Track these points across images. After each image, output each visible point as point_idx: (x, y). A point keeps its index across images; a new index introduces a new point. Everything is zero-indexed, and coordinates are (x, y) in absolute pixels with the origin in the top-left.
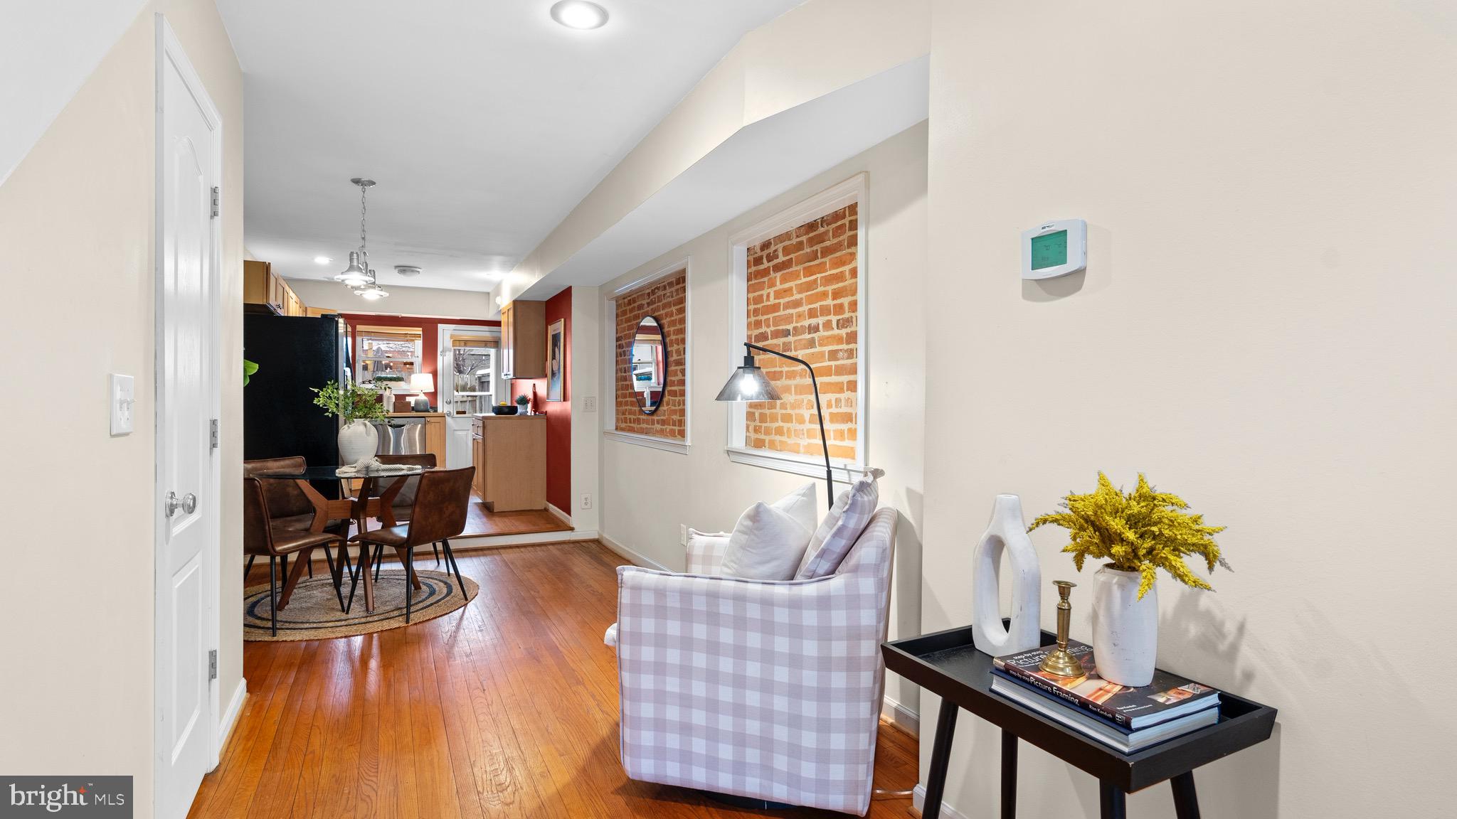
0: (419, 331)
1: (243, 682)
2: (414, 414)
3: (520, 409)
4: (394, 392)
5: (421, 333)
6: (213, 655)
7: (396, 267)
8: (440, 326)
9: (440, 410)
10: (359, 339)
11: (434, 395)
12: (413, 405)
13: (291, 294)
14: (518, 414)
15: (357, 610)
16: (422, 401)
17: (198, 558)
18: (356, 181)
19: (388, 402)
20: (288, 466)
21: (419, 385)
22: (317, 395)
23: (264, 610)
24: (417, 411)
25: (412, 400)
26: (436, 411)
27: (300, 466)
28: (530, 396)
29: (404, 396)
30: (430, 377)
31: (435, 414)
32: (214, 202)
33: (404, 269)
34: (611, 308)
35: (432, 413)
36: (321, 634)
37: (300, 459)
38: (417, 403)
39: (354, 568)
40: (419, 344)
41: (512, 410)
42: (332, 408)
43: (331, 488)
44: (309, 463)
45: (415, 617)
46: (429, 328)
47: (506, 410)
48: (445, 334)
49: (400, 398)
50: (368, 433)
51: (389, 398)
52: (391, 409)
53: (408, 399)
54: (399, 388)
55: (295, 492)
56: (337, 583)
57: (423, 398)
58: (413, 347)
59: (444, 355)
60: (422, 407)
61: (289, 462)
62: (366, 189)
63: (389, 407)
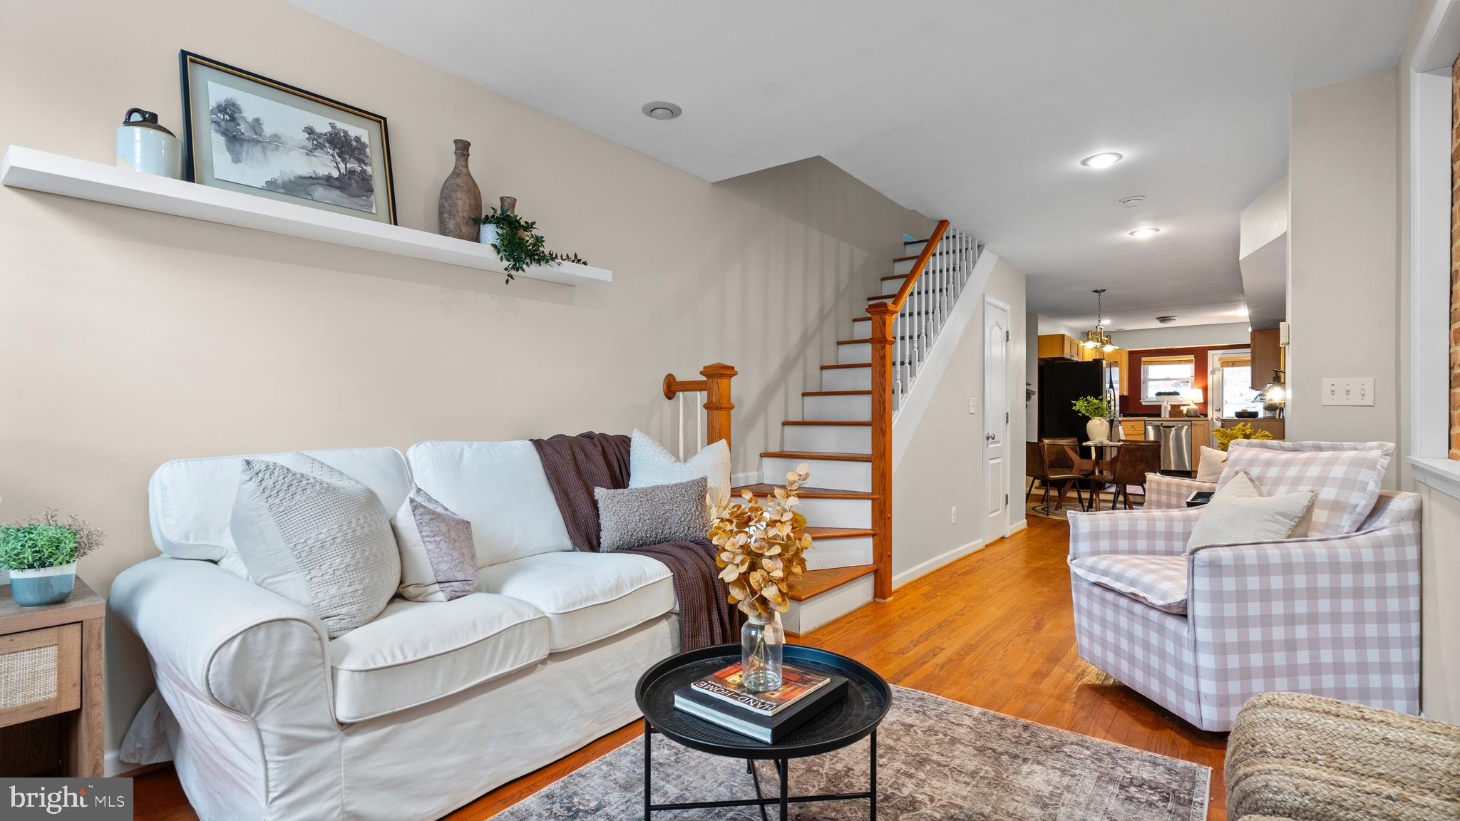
0: (1192, 357)
2: (1187, 419)
4: (1169, 403)
5: (1193, 359)
6: (1007, 496)
7: (1157, 319)
8: (1210, 353)
9: (1210, 416)
11: (1205, 403)
12: (1185, 412)
16: (1193, 410)
17: (998, 459)
18: (1096, 291)
19: (1165, 411)
21: (1191, 396)
23: (1038, 508)
24: (1188, 417)
25: (1184, 409)
26: (1206, 415)
29: (1178, 406)
30: (1200, 391)
31: (1205, 419)
32: (1007, 336)
33: (1163, 320)
35: (1202, 418)
38: (1188, 411)
40: (1192, 366)
46: (1198, 354)
48: (1214, 358)
49: (1175, 407)
51: (1166, 407)
52: (1168, 416)
53: (1182, 408)
54: (1174, 400)
57: (1193, 407)
58: (1186, 370)
59: (1213, 372)
60: (1192, 413)
61: (1067, 441)
62: (1101, 294)
63: (1165, 414)
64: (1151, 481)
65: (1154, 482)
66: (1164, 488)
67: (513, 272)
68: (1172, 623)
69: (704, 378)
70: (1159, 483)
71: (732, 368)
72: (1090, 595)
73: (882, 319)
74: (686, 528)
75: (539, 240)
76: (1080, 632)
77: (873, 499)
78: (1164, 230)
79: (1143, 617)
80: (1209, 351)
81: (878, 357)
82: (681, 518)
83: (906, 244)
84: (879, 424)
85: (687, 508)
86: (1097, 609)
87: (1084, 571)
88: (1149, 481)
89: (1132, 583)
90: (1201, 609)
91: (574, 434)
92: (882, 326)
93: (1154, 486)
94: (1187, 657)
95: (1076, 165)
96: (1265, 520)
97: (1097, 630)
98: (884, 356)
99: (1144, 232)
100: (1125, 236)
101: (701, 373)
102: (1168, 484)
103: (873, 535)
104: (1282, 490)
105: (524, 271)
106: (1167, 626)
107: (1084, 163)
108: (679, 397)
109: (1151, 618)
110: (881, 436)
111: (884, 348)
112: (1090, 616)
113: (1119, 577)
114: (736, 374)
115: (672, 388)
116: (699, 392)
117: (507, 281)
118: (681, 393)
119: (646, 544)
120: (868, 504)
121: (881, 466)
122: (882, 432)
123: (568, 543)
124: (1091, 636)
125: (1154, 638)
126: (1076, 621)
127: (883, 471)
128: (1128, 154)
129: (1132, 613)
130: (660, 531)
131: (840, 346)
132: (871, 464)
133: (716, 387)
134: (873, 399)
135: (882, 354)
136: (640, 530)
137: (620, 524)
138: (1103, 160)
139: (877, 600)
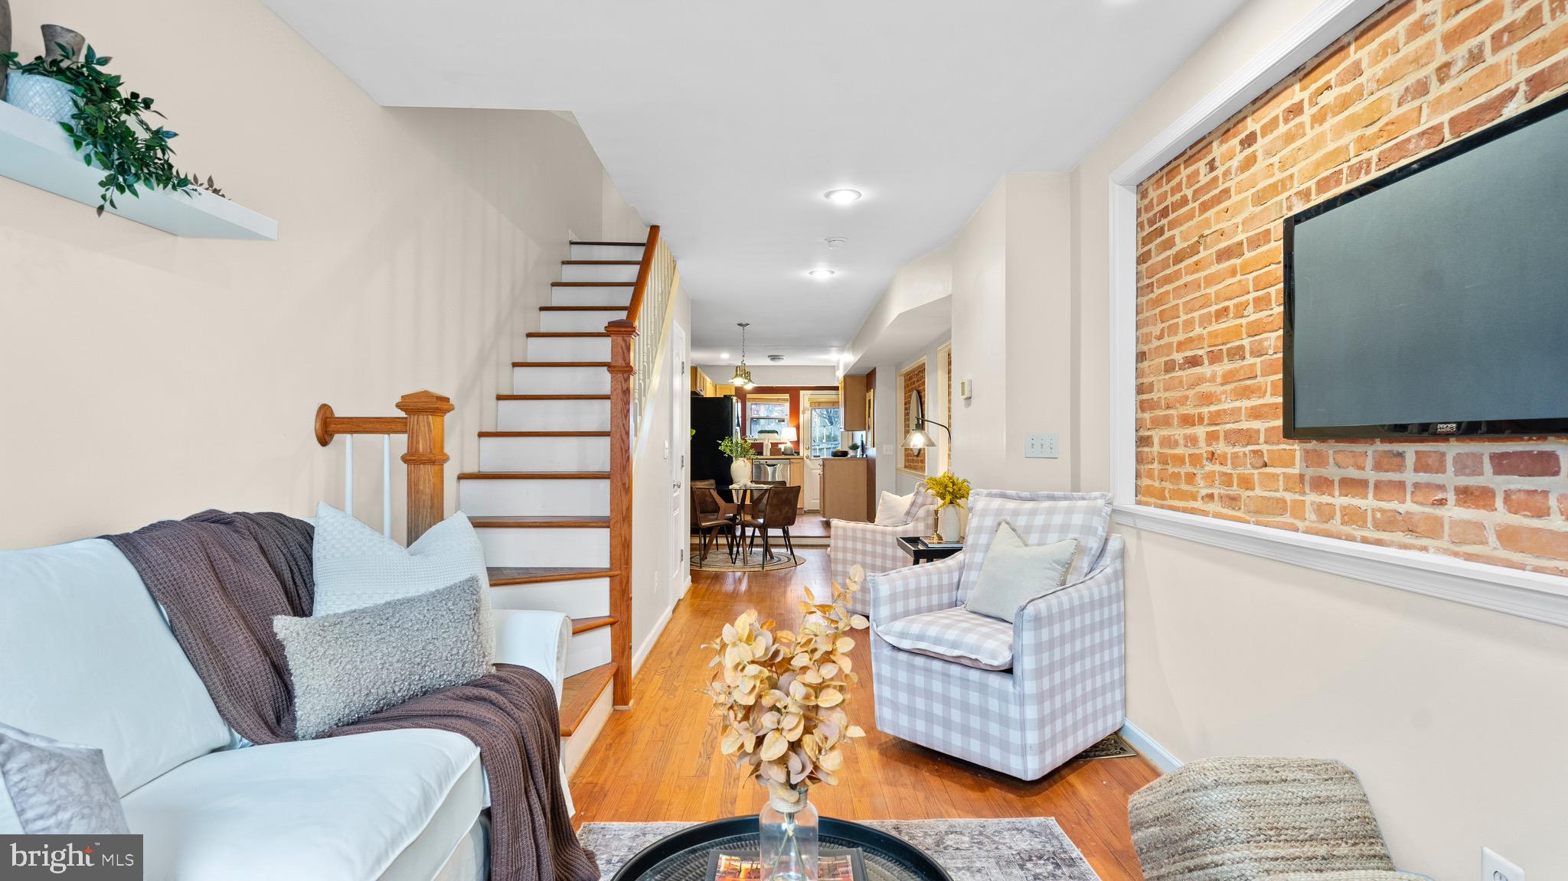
0: (787, 396)
1: (690, 577)
2: (783, 457)
3: (851, 453)
4: (770, 441)
5: (789, 398)
6: (682, 551)
7: (769, 356)
9: (801, 454)
10: (748, 404)
11: (797, 443)
12: (783, 450)
13: (708, 379)
14: (849, 456)
15: (739, 563)
16: (788, 448)
17: (678, 510)
18: (740, 325)
19: (767, 449)
20: (707, 485)
21: (787, 435)
22: (720, 445)
23: (697, 559)
24: (786, 455)
25: (782, 447)
26: (798, 453)
27: (712, 485)
28: (859, 444)
29: (777, 444)
30: (794, 430)
31: (798, 457)
32: (683, 368)
33: (773, 358)
34: (901, 382)
35: (796, 456)
36: (722, 570)
37: (712, 481)
38: (785, 449)
39: (738, 539)
40: (787, 405)
41: (844, 454)
42: (728, 452)
43: (727, 496)
44: (717, 484)
45: (766, 568)
46: (794, 393)
47: (840, 454)
48: (805, 397)
49: (774, 445)
50: (745, 466)
51: (767, 445)
52: (769, 454)
53: (780, 446)
54: (774, 438)
55: (710, 500)
56: (731, 553)
57: (789, 445)
58: (783, 409)
59: (804, 413)
60: (789, 452)
61: (707, 483)
62: (745, 328)
63: (767, 452)
64: (836, 528)
65: (840, 527)
66: (850, 533)
67: (113, 193)
68: (995, 680)
69: (403, 414)
70: (845, 529)
71: (447, 400)
72: (894, 663)
73: (625, 341)
74: (460, 665)
75: (159, 137)
76: (880, 703)
77: (610, 577)
78: (839, 274)
79: (961, 679)
80: (801, 391)
81: (619, 391)
82: (452, 649)
83: (572, 243)
84: (621, 480)
85: (460, 632)
86: (903, 676)
87: (894, 638)
88: (835, 528)
89: (954, 645)
90: (1026, 664)
91: (179, 517)
92: (625, 351)
93: (840, 532)
94: (1014, 711)
95: (820, 196)
96: (1045, 568)
97: (903, 698)
98: (628, 390)
99: (822, 273)
100: (805, 274)
101: (398, 406)
102: (854, 530)
103: (612, 624)
104: (1052, 537)
105: (135, 193)
106: (990, 684)
107: (827, 195)
108: (344, 443)
109: (970, 678)
110: (623, 493)
111: (627, 380)
112: (894, 684)
113: (937, 641)
114: (451, 409)
115: (328, 427)
116: (386, 436)
117: (101, 209)
118: (348, 436)
119: (391, 706)
120: (606, 582)
121: (623, 532)
122: (625, 488)
123: (221, 733)
124: (895, 706)
125: (974, 698)
126: (875, 692)
127: (625, 539)
128: (867, 194)
129: (949, 676)
130: (417, 677)
131: (516, 369)
132: (609, 529)
133: (424, 428)
134: (612, 445)
135: (625, 388)
136: (384, 683)
137: (346, 679)
138: (844, 196)
139: (619, 707)
